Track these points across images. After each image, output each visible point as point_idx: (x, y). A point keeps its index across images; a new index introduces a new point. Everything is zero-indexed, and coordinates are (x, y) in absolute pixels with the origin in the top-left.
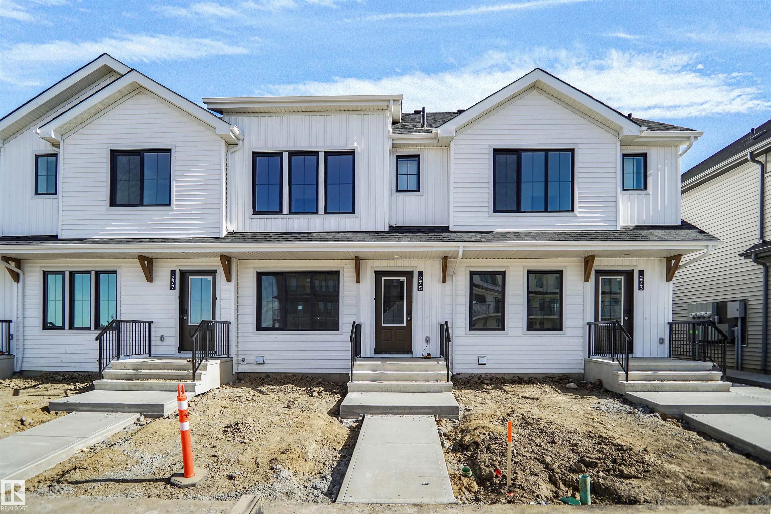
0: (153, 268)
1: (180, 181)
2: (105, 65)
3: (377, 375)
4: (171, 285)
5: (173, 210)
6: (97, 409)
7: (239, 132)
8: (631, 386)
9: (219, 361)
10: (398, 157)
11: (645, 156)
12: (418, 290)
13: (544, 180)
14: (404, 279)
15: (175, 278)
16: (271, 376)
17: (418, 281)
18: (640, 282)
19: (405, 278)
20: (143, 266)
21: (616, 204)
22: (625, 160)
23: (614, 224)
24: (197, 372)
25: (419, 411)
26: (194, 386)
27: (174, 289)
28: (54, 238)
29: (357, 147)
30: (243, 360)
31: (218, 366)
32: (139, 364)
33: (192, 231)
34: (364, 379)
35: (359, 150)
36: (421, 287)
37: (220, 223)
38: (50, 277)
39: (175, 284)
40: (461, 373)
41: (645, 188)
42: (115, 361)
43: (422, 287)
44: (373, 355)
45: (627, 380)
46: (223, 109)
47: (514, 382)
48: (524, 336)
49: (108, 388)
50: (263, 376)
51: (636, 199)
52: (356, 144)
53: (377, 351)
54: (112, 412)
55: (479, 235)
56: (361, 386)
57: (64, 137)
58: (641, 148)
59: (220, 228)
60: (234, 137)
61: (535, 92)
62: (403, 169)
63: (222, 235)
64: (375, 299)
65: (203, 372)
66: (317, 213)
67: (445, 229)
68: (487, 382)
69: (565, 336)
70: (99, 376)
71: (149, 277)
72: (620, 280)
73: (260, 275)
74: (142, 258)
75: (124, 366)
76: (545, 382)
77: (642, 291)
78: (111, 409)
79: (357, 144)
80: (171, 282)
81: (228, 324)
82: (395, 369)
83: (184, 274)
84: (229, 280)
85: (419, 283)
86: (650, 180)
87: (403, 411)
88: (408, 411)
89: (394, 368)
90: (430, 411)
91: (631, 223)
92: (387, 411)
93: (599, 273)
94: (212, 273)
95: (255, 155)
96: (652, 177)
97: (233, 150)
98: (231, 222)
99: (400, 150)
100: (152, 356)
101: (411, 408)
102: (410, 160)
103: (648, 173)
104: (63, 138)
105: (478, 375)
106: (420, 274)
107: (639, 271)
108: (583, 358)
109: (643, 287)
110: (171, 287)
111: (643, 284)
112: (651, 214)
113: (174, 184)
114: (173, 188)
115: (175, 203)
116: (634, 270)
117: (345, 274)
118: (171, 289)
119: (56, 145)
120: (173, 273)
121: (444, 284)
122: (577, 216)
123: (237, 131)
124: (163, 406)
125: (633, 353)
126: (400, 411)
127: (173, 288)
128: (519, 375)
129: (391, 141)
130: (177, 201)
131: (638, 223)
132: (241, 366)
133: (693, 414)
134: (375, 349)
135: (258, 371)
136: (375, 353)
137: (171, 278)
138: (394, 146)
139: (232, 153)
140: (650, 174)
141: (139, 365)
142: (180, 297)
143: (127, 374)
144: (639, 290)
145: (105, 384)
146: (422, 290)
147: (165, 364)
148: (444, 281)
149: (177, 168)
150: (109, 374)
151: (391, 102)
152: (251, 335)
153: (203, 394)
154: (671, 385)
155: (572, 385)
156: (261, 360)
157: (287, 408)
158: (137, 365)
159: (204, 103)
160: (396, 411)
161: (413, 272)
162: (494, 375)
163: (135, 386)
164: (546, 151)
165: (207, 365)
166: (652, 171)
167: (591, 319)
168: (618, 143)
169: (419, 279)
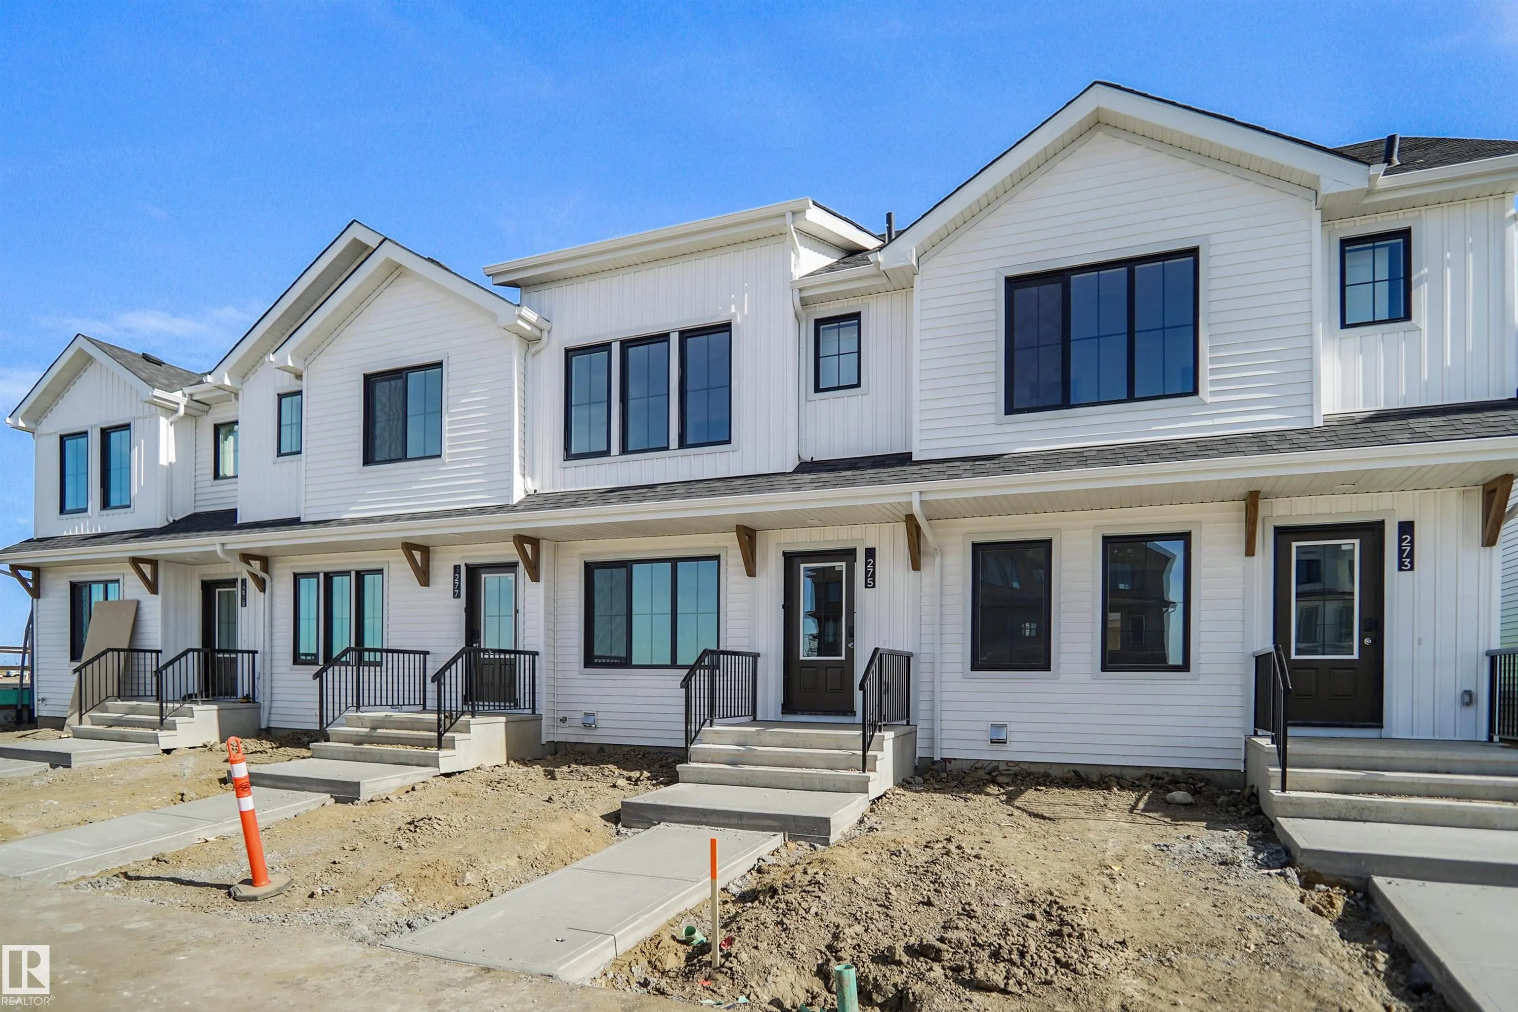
0: (431, 563)
1: (454, 414)
2: (355, 239)
3: (737, 752)
4: (454, 589)
5: (444, 464)
6: (280, 785)
7: (536, 318)
8: (1291, 802)
9: (503, 719)
10: (819, 322)
11: (1405, 234)
12: (866, 587)
13: (1125, 330)
14: (841, 565)
15: (459, 579)
16: (606, 748)
17: (866, 568)
18: (1401, 551)
19: (844, 564)
20: (411, 559)
21: (1312, 365)
22: (1347, 255)
23: (1305, 412)
24: (445, 735)
25: (755, 822)
26: (437, 758)
27: (459, 596)
28: (294, 522)
29: (735, 315)
30: (564, 720)
31: (502, 727)
32: (380, 719)
33: (471, 498)
34: (715, 760)
35: (739, 320)
36: (871, 580)
37: (510, 480)
38: (303, 582)
39: (459, 588)
40: (955, 759)
41: (1408, 317)
42: (352, 714)
43: (874, 581)
44: (780, 717)
45: (1284, 789)
46: (516, 280)
47: (1067, 783)
48: (1095, 681)
49: (328, 755)
50: (595, 749)
51: (1381, 346)
52: (733, 310)
53: (788, 707)
54: (297, 790)
55: (967, 465)
56: (700, 771)
57: (307, 362)
58: (1395, 217)
59: (510, 488)
60: (528, 328)
61: (1100, 135)
62: (829, 346)
63: (513, 501)
64: (784, 607)
65: (457, 736)
66: (667, 448)
67: (904, 459)
68: (1001, 779)
69: (1195, 682)
70: (322, 735)
71: (424, 576)
72: (1349, 547)
73: (590, 569)
74: (409, 547)
75: (361, 722)
76: (1138, 786)
77: (1411, 572)
78: (297, 786)
79: (736, 309)
80: (455, 585)
81: (535, 654)
82: (780, 743)
83: (474, 572)
84: (535, 578)
85: (867, 572)
86: (1421, 296)
87: (726, 821)
88: (734, 821)
89: (777, 740)
90: (775, 824)
91: (1364, 406)
92: (698, 820)
93: (1284, 534)
94: (511, 567)
95: (570, 354)
96: (1425, 286)
97: (533, 350)
98: (533, 478)
99: (822, 308)
100: (427, 708)
101: (741, 815)
102: (843, 326)
103: (1414, 277)
104: (306, 364)
105: (992, 765)
106: (871, 553)
107: (1401, 524)
108: (1243, 737)
109: (1412, 563)
110: (454, 593)
111: (1411, 555)
112: (1425, 375)
113: (446, 419)
114: (446, 427)
115: (448, 452)
116: (1383, 522)
117: (730, 561)
118: (454, 597)
119: (299, 377)
120: (457, 569)
121: (918, 573)
122: (1206, 404)
123: (533, 317)
124: (358, 784)
125: (1381, 727)
126: (722, 821)
127: (457, 595)
128: (1078, 769)
129: (796, 292)
130: (450, 447)
131: (1385, 404)
132: (560, 731)
133: (1389, 879)
134: (783, 705)
135: (587, 740)
136: (783, 713)
137: (455, 578)
138: (804, 302)
139: (534, 355)
140: (1421, 277)
141: (380, 721)
142: (466, 610)
143: (357, 735)
144: (1400, 569)
145: (325, 748)
146: (874, 587)
147: (413, 721)
148: (916, 565)
149: (451, 393)
150: (337, 734)
151: (789, 216)
152: (576, 675)
153: (460, 773)
154: (1405, 807)
155: (1179, 795)
156: (590, 720)
157: (548, 801)
158: (377, 720)
159: (488, 275)
160: (713, 819)
161: (855, 550)
162: (1026, 767)
163: (360, 753)
164: (1130, 263)
165: (469, 724)
166: (1426, 270)
167: (1264, 643)
168: (1317, 215)
169: (867, 563)
